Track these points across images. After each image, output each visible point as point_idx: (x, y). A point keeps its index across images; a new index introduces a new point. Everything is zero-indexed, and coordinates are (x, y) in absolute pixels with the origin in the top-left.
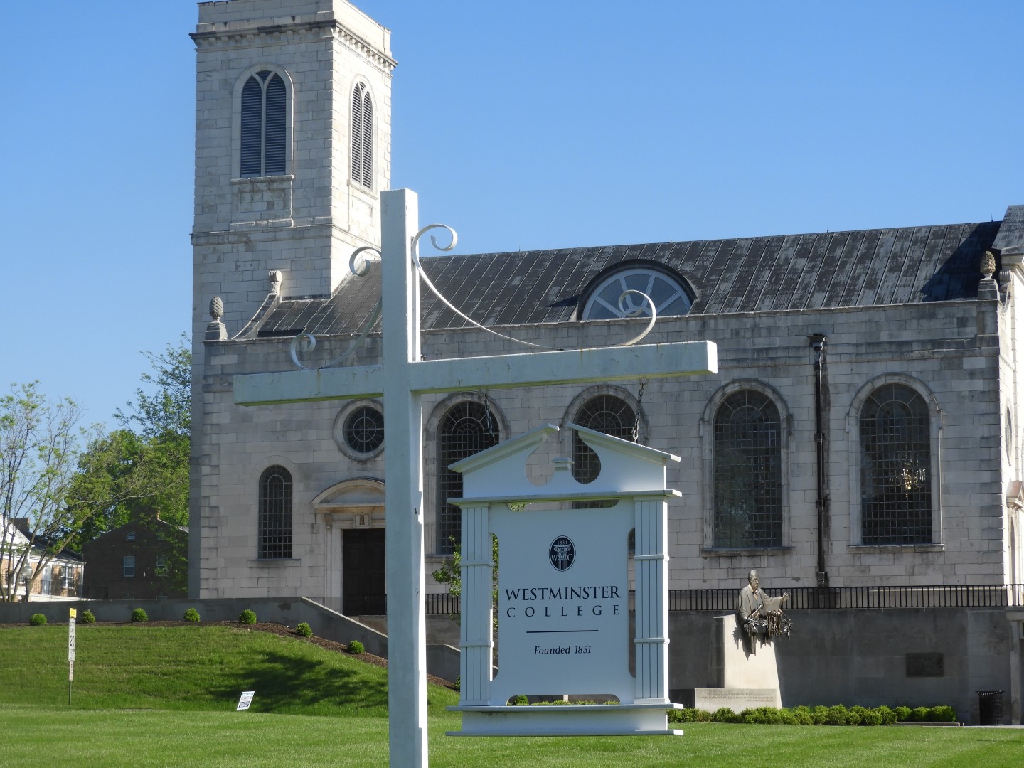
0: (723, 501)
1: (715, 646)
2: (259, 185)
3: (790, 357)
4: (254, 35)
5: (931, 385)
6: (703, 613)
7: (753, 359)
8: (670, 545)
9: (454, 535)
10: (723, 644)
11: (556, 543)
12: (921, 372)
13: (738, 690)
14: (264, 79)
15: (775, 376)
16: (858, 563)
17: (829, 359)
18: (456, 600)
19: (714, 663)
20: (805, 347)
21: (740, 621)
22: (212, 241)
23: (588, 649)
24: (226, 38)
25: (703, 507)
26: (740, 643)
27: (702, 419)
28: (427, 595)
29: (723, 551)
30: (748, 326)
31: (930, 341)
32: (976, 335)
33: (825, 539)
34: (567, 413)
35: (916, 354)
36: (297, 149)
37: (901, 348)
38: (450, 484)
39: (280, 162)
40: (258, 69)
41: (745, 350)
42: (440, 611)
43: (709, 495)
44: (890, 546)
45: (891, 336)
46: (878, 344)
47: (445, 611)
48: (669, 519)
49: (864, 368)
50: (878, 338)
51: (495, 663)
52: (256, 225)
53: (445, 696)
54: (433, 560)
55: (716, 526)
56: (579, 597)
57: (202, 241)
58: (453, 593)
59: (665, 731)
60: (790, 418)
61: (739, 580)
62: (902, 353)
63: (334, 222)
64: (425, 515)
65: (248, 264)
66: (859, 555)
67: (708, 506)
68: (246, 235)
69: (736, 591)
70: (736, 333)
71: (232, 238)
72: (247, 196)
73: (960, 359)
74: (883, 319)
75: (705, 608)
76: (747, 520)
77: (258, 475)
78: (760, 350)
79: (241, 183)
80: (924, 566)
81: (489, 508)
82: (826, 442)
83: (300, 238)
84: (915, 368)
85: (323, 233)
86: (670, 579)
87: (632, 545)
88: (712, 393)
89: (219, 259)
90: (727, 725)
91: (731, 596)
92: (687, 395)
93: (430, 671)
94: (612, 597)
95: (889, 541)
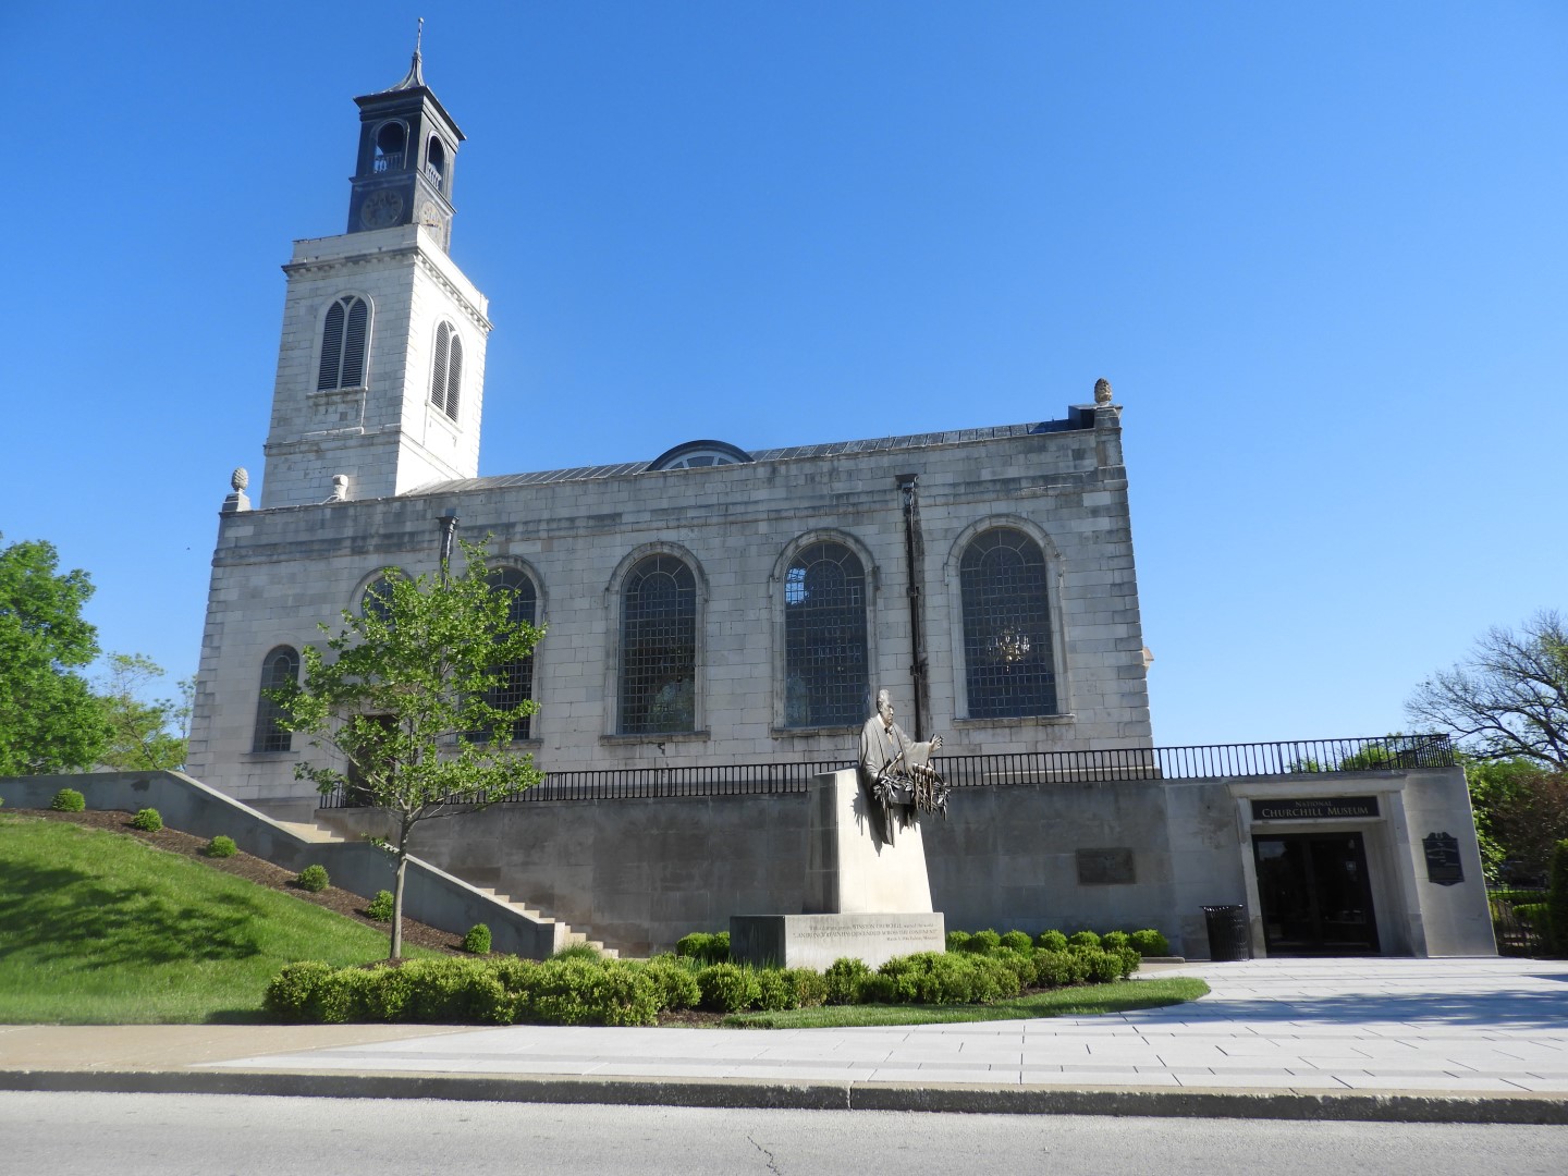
2: (334, 397)
3: (874, 502)
4: (341, 264)
5: (1046, 526)
7: (831, 506)
12: (1033, 513)
14: (347, 303)
15: (858, 524)
16: (966, 741)
17: (921, 502)
20: (892, 490)
21: (865, 780)
22: (284, 451)
24: (315, 269)
25: (773, 679)
26: (866, 823)
27: (772, 576)
30: (825, 470)
31: (1041, 477)
32: (1097, 468)
33: (923, 713)
34: (614, 575)
35: (1024, 492)
36: (374, 363)
37: (1007, 486)
39: (353, 377)
40: (343, 295)
41: (822, 497)
44: (1006, 720)
45: (994, 473)
46: (979, 483)
49: (964, 511)
50: (979, 477)
52: (328, 434)
57: (274, 451)
60: (876, 571)
62: (1008, 491)
63: (402, 429)
65: (317, 471)
66: (966, 731)
67: (779, 676)
68: (317, 444)
70: (811, 478)
71: (303, 448)
72: (322, 409)
73: (1079, 495)
74: (984, 455)
77: (263, 657)
78: (839, 496)
79: (317, 396)
80: (1050, 742)
82: (922, 598)
83: (369, 445)
84: (1025, 508)
85: (392, 440)
88: (784, 546)
89: (289, 468)
92: (754, 549)
95: (1003, 713)
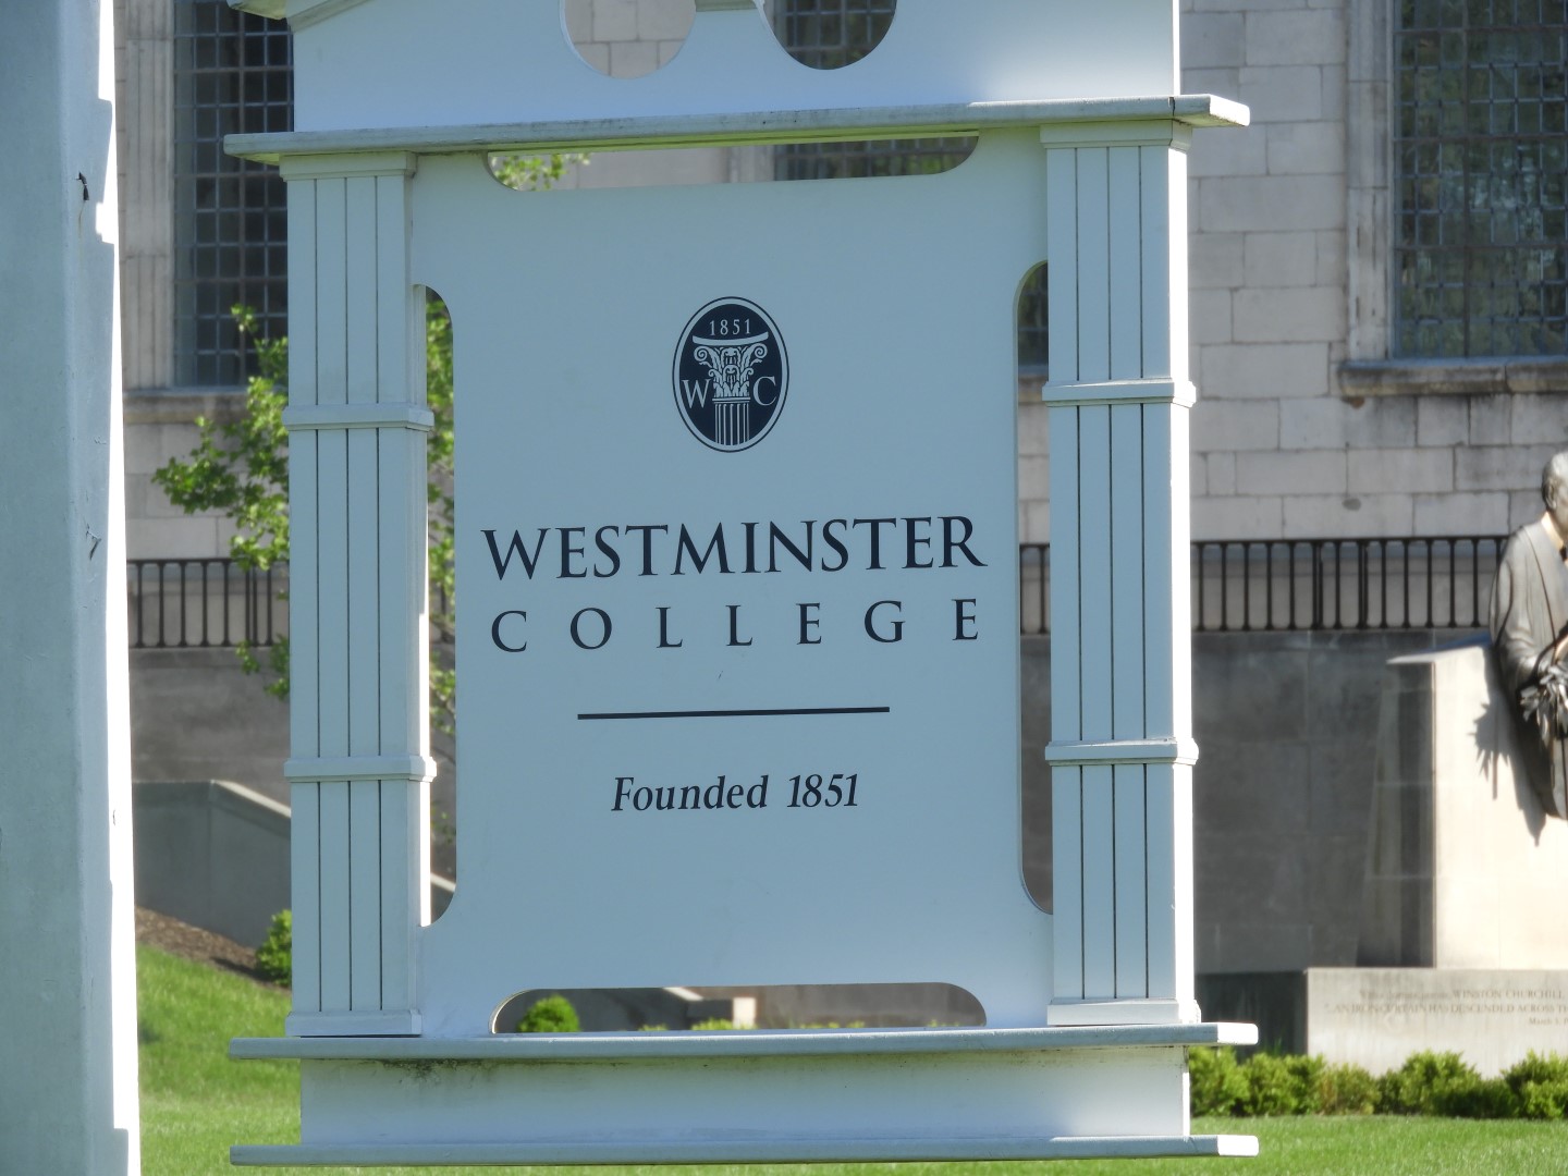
0: (1433, 151)
1: (1393, 783)
6: (1344, 640)
8: (1198, 344)
9: (253, 300)
10: (1429, 773)
11: (702, 329)
13: (1493, 975)
18: (262, 587)
19: (1392, 856)
21: (1507, 678)
23: (846, 791)
25: (1347, 178)
26: (1505, 769)
28: (136, 565)
29: (1432, 372)
38: (234, 78)
42: (194, 638)
43: (1373, 125)
47: (216, 637)
48: (1197, 232)
51: (444, 860)
53: (214, 1004)
54: (163, 410)
55: (1405, 259)
56: (807, 562)
58: (244, 557)
59: (1180, 1142)
61: (1500, 502)
64: (122, 212)
69: (1487, 547)
75: (1350, 618)
76: (1540, 235)
81: (411, 176)
86: (1202, 494)
87: (1033, 345)
90: (1445, 1125)
91: (1464, 566)
93: (149, 896)
94: (948, 562)
